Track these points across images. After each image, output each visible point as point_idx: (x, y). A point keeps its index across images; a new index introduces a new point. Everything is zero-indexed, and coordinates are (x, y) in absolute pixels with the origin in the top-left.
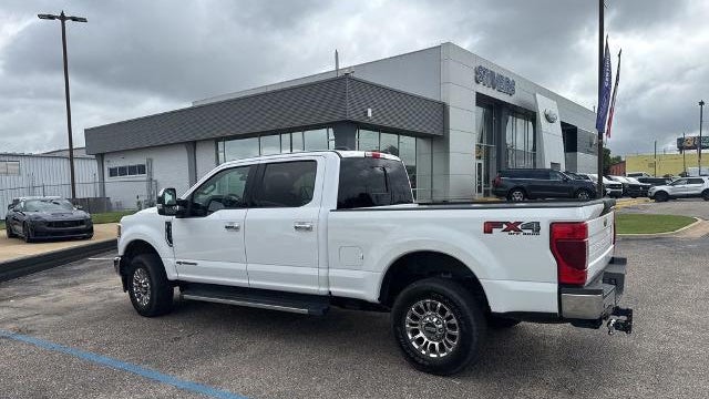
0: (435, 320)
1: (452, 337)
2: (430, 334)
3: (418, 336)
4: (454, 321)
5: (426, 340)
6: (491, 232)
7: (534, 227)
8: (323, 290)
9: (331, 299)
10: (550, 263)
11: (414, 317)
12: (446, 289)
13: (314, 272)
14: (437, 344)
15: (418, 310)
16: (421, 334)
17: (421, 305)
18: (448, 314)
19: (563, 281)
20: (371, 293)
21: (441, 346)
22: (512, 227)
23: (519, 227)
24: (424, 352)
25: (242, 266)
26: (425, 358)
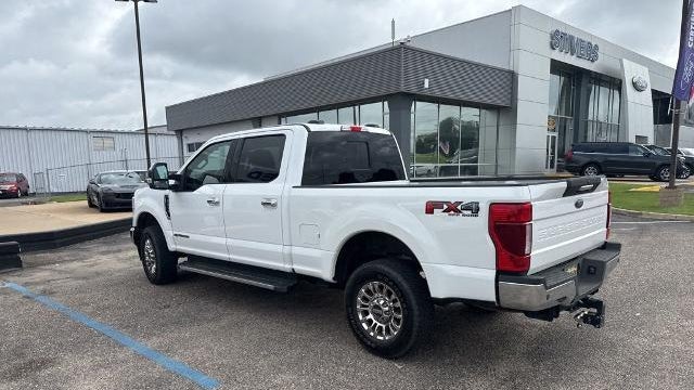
0: (382, 302)
1: (397, 321)
2: (377, 316)
3: (368, 317)
4: (398, 304)
5: (375, 321)
6: (432, 212)
7: (473, 209)
8: (287, 267)
9: (294, 276)
10: (488, 248)
11: (365, 299)
12: (391, 271)
13: (279, 248)
14: (384, 326)
15: (368, 291)
16: (370, 316)
17: (370, 286)
18: (393, 297)
19: (502, 268)
20: (326, 272)
21: (387, 328)
22: (453, 208)
23: (459, 207)
24: (372, 334)
25: (222, 241)
26: (373, 340)
